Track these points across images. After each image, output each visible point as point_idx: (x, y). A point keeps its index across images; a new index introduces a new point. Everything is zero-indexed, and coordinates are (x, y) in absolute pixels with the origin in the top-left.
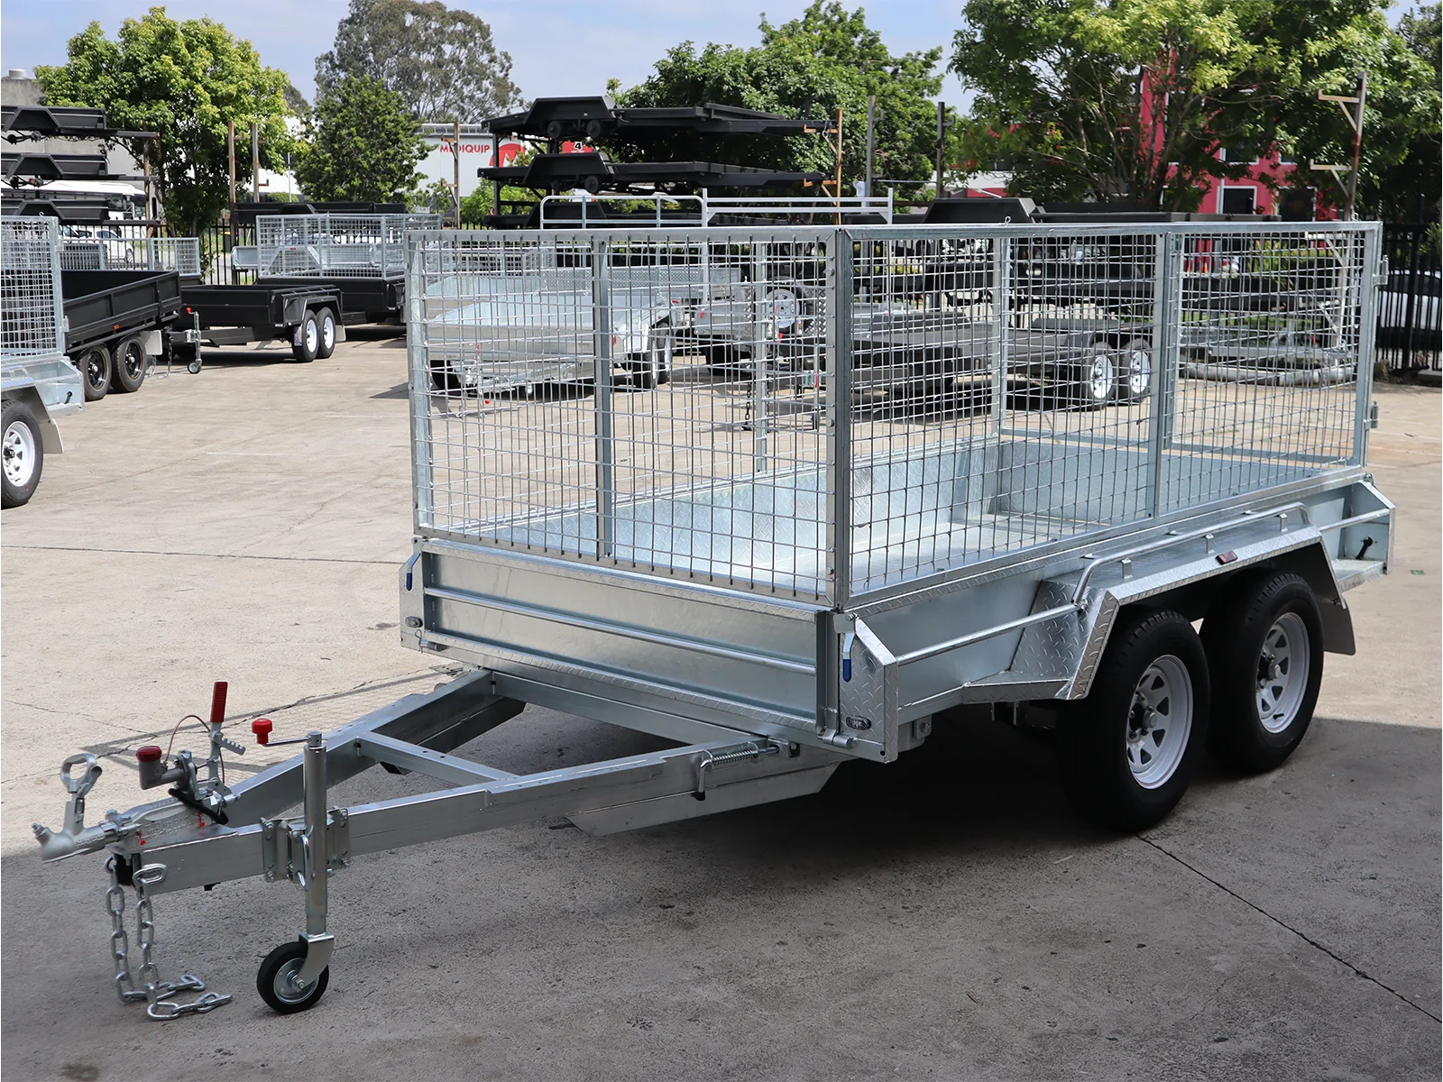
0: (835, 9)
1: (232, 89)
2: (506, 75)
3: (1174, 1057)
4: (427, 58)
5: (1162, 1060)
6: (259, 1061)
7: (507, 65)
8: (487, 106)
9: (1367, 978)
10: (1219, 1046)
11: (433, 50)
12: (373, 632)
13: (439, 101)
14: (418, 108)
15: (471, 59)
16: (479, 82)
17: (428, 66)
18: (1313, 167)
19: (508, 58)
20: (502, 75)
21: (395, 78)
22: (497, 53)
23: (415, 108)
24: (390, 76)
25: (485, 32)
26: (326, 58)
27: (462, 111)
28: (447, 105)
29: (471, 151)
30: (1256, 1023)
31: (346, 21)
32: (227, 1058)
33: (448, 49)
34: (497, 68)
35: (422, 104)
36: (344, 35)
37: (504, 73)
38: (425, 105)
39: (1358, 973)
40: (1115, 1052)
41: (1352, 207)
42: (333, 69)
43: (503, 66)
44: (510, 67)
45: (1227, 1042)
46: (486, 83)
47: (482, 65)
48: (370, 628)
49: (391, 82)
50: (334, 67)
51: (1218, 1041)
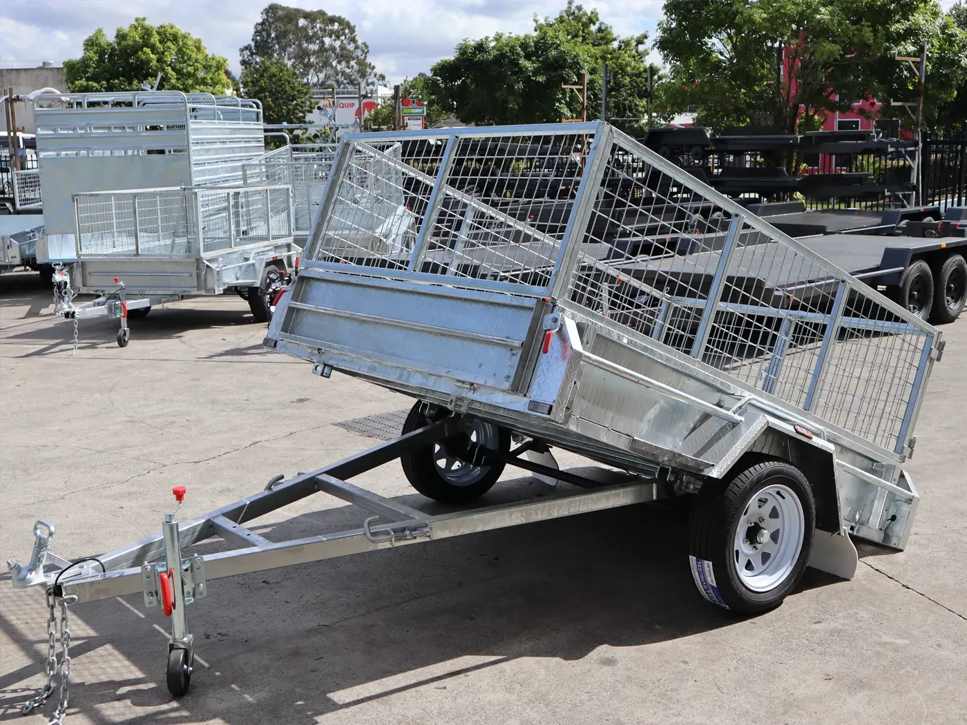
0: (579, 8)
1: (191, 69)
2: (366, 57)
3: (790, 632)
4: (314, 47)
5: (782, 633)
6: (243, 639)
7: (366, 50)
8: (353, 77)
9: (908, 588)
10: (817, 626)
11: (317, 42)
12: (294, 404)
13: (322, 76)
14: (308, 79)
15: (343, 48)
16: (348, 62)
17: (314, 52)
18: (893, 104)
19: (366, 46)
20: (362, 57)
21: (292, 60)
22: (360, 43)
23: (305, 80)
24: (289, 59)
25: (352, 30)
26: (246, 48)
27: (337, 81)
28: (327, 77)
29: (343, 107)
30: (839, 613)
31: (259, 24)
32: (224, 637)
33: (327, 40)
34: (359, 52)
35: (310, 77)
36: (257, 32)
37: (364, 55)
38: (312, 78)
39: (903, 586)
40: (754, 630)
41: (919, 130)
42: (252, 56)
43: (363, 51)
44: (368, 52)
45: (822, 624)
46: (353, 63)
47: (349, 51)
48: (292, 402)
49: (289, 64)
50: (252, 54)
51: (815, 623)
